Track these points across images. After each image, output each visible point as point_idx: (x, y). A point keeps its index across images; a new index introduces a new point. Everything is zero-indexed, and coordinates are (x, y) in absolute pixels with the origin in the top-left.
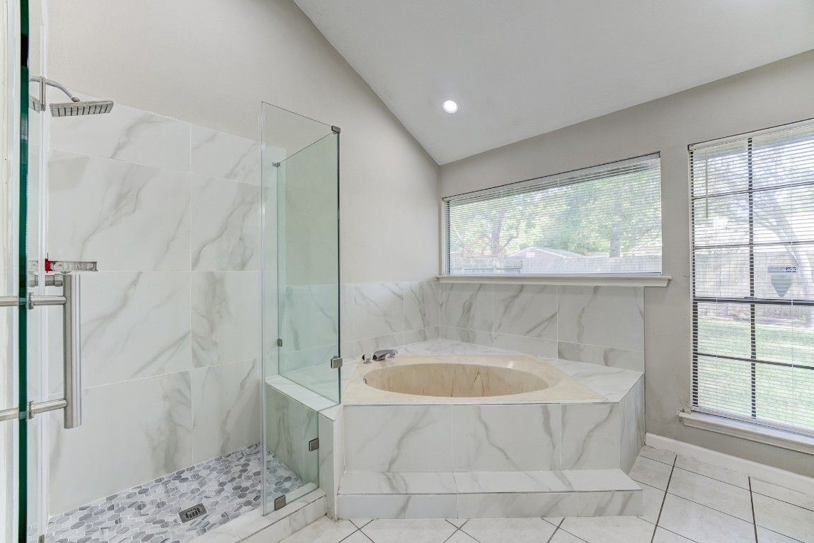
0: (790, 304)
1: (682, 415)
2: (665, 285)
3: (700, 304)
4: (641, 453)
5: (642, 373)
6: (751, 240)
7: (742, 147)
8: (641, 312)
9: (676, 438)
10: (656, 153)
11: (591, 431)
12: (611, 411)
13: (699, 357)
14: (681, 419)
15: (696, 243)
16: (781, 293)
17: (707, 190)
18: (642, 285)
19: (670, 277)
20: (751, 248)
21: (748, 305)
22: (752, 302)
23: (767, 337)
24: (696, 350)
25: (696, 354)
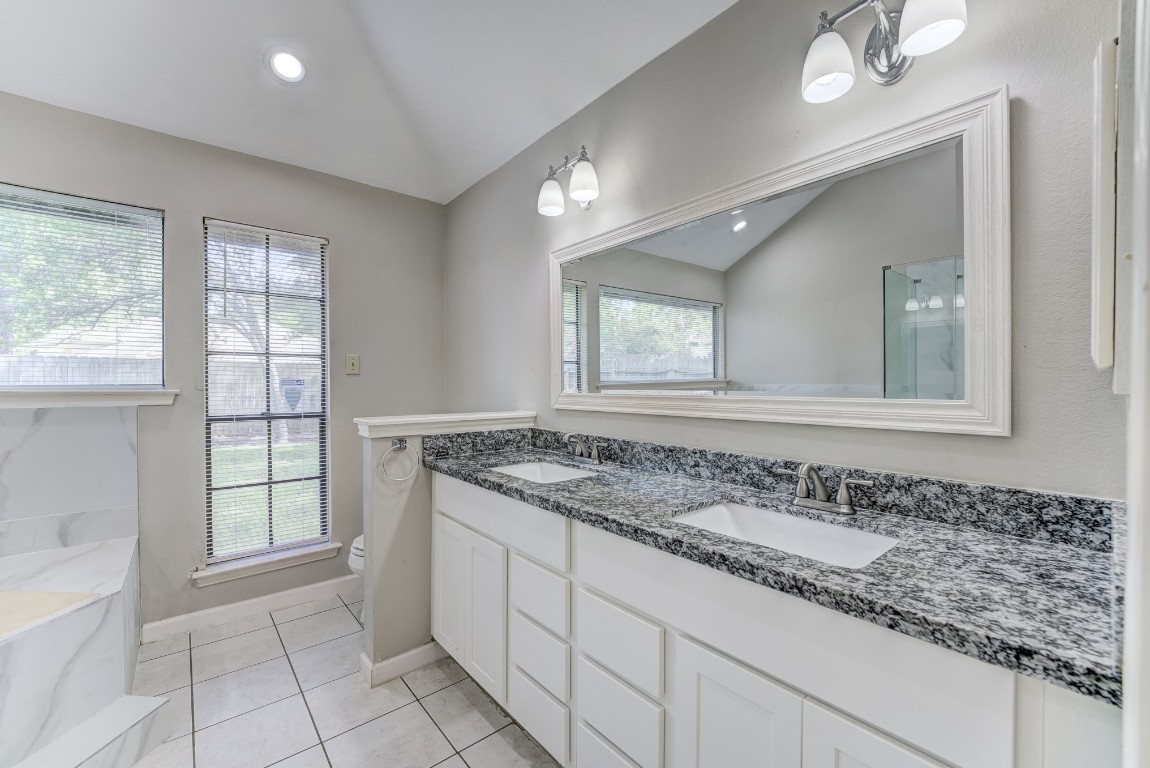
0: (300, 417)
1: (196, 576)
2: (170, 402)
3: (214, 426)
4: (140, 658)
5: (135, 538)
6: (267, 349)
7: (259, 241)
8: (132, 445)
9: (189, 611)
10: (158, 210)
11: (71, 662)
12: (107, 611)
13: (214, 493)
14: (194, 582)
15: (209, 347)
16: (293, 406)
17: (225, 281)
18: (136, 403)
19: (177, 391)
20: (268, 357)
21: (265, 422)
22: (269, 417)
23: (283, 455)
24: (211, 485)
25: (210, 490)
